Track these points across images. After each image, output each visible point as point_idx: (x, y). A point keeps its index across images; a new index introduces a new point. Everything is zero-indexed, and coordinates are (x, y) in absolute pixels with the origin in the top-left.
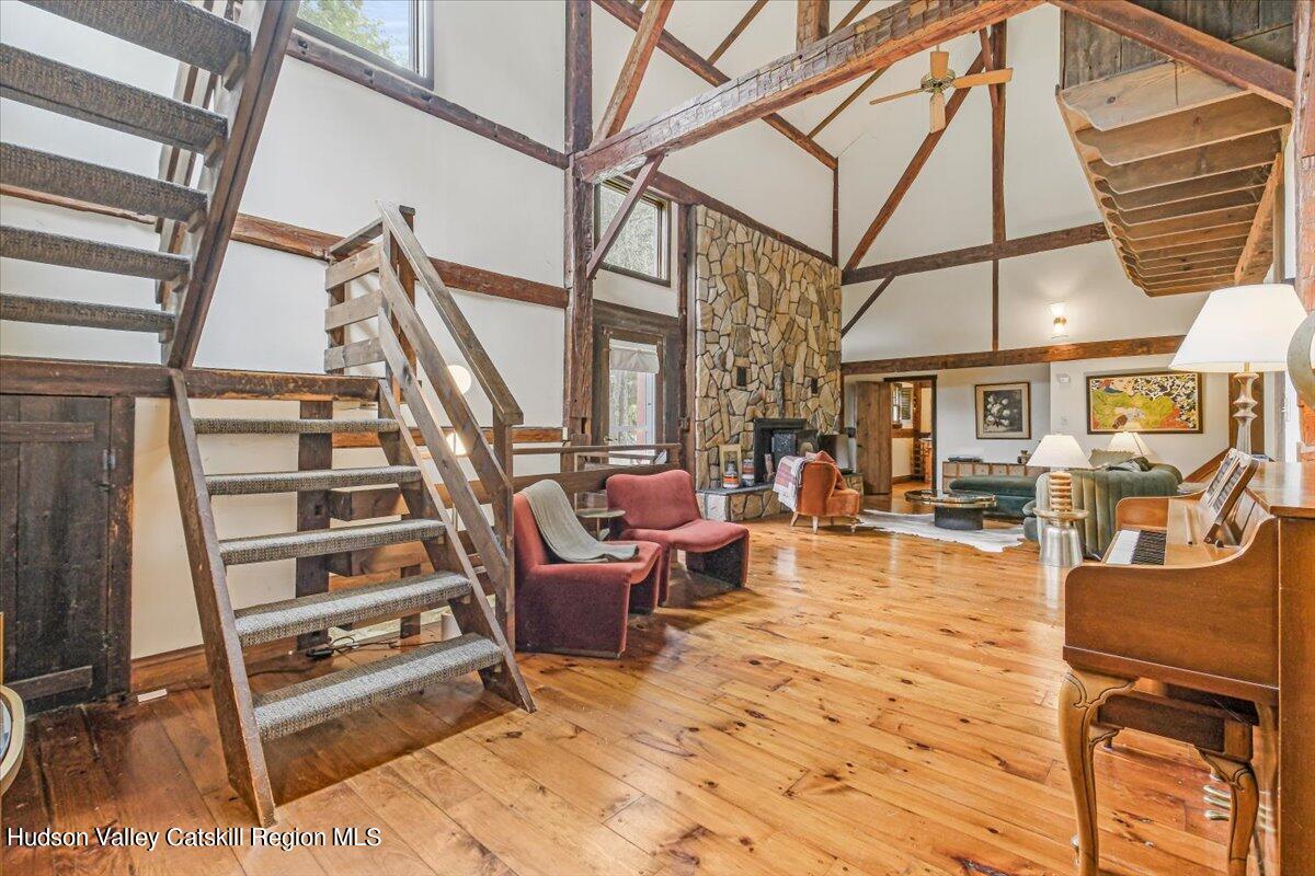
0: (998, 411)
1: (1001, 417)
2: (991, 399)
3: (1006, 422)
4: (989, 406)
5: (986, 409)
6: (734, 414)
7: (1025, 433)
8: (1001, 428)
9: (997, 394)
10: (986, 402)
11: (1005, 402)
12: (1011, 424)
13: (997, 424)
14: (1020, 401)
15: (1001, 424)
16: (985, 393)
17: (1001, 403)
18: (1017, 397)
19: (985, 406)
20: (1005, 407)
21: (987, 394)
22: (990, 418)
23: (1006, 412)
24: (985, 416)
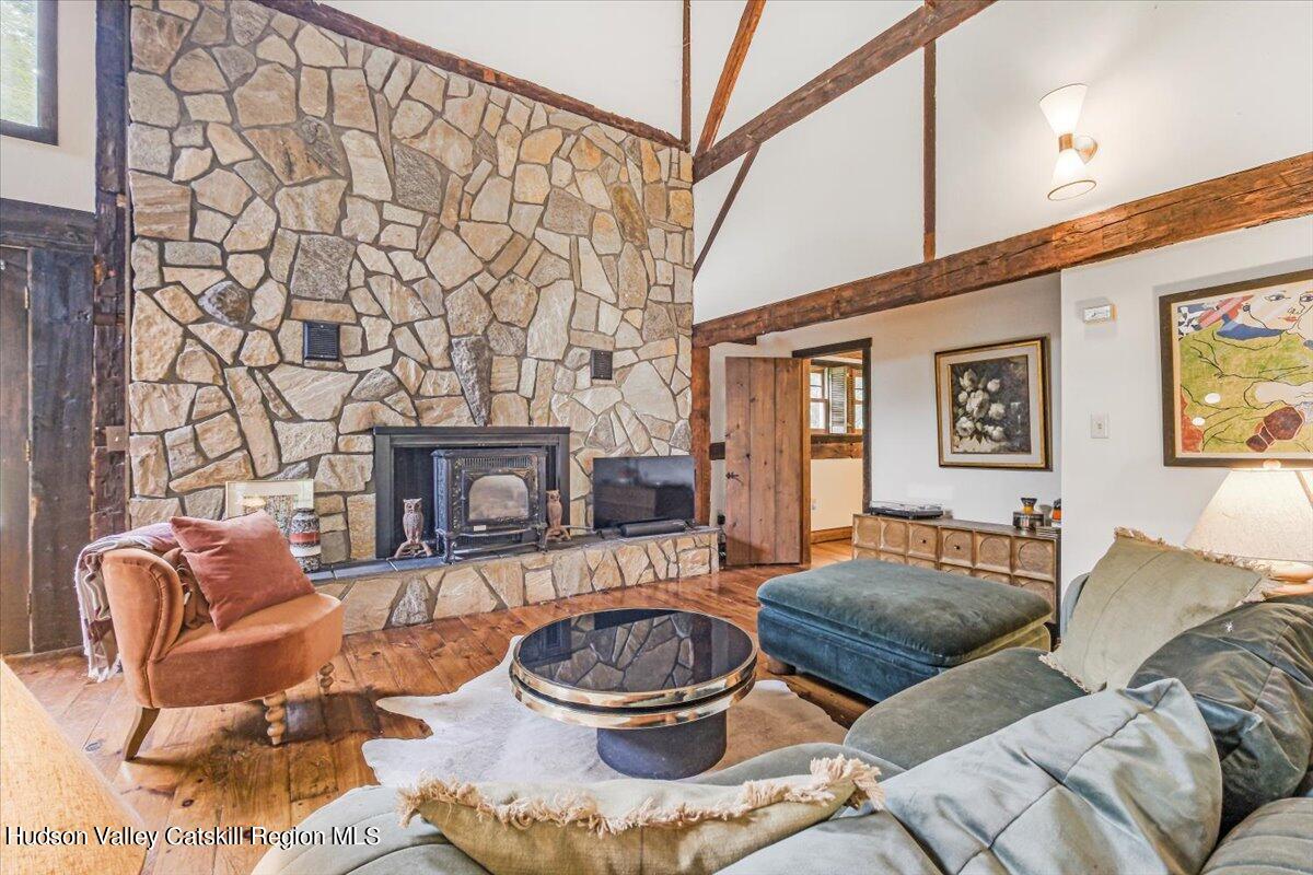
0: (981, 406)
1: (987, 420)
2: (965, 382)
3: (996, 432)
4: (962, 396)
5: (955, 403)
6: (295, 418)
7: (1036, 457)
8: (986, 445)
9: (978, 369)
10: (956, 388)
11: (993, 386)
12: (1007, 436)
13: (979, 435)
14: (1025, 382)
15: (987, 435)
16: (953, 366)
17: (985, 389)
18: (1019, 372)
19: (955, 397)
20: (993, 398)
21: (957, 371)
22: (965, 423)
23: (996, 409)
24: (955, 418)
